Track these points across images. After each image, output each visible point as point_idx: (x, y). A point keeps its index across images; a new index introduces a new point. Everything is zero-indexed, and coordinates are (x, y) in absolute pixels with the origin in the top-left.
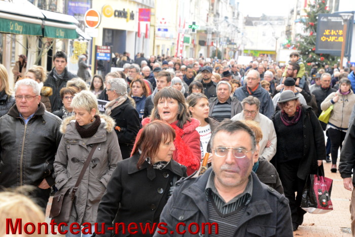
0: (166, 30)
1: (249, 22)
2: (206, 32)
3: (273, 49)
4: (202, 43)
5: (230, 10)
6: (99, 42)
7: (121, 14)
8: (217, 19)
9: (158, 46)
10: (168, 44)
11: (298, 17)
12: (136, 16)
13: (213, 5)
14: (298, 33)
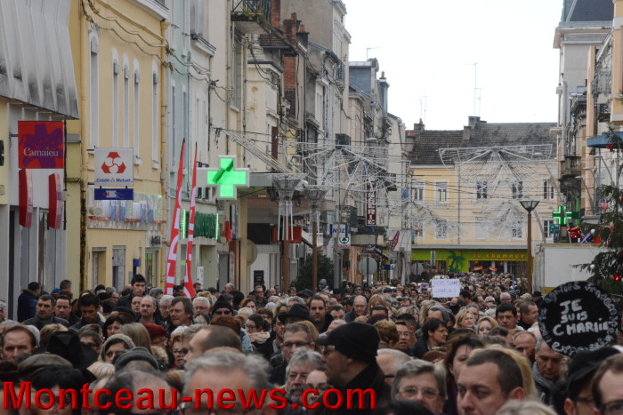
0: (126, 194)
2: (273, 192)
3: (521, 242)
4: (261, 233)
5: (353, 109)
8: (310, 145)
9: (99, 253)
10: (135, 245)
11: (603, 127)
12: (11, 151)
13: (290, 96)
14: (606, 182)
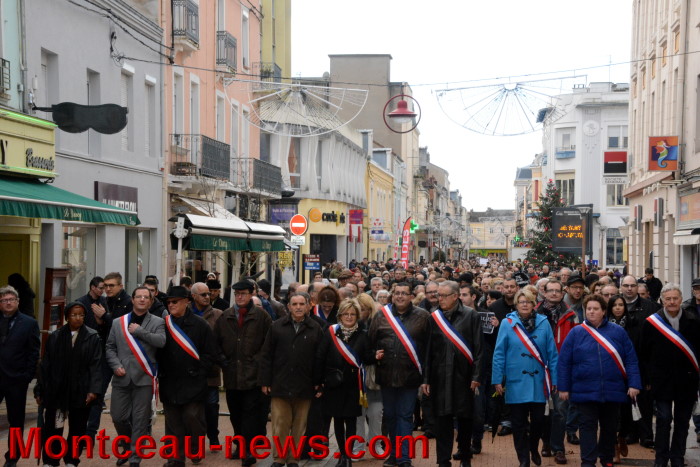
0: (381, 232)
1: (474, 217)
2: (426, 231)
3: (504, 247)
4: (422, 244)
5: (451, 205)
6: (306, 251)
7: (330, 217)
8: (437, 216)
9: (373, 251)
10: (384, 248)
11: (530, 211)
12: (347, 219)
13: (432, 201)
14: (531, 228)
